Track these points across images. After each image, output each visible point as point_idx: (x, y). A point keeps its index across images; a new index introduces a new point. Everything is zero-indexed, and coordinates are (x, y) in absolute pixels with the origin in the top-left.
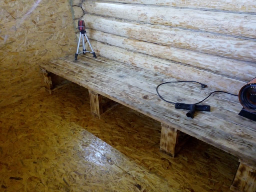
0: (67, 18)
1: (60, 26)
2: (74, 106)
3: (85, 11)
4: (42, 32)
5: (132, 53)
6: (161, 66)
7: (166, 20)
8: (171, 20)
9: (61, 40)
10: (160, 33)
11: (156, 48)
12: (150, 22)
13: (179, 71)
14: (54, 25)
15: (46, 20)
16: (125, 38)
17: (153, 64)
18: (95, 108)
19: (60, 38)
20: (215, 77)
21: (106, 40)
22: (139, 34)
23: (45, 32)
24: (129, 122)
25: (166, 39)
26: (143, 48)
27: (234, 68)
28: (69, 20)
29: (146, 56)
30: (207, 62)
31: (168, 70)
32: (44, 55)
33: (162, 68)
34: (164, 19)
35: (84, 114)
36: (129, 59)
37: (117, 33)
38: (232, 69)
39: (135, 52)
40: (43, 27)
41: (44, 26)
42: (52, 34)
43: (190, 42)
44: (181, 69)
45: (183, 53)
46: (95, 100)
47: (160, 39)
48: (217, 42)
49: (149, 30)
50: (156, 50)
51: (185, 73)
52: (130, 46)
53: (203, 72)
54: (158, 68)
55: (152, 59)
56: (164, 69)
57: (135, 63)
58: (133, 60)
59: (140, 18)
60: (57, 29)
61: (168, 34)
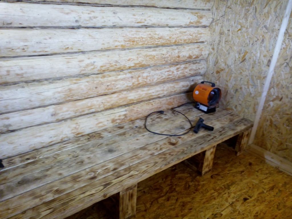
6: (119, 115)
7: (121, 65)
8: (126, 63)
13: (137, 111)
17: (109, 119)
25: (124, 84)
30: (157, 91)
31: (127, 116)
33: (120, 118)
34: (118, 64)
44: (138, 108)
50: (108, 102)
51: (143, 110)
54: (116, 120)
56: (122, 117)
61: (125, 79)
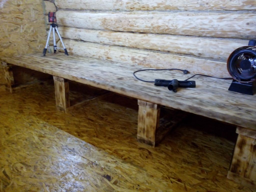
0: (37, 12)
1: (28, 19)
2: (37, 102)
3: (58, 7)
4: (6, 21)
5: (108, 47)
6: (139, 56)
7: (143, 3)
8: (148, 2)
9: (29, 34)
10: (136, 18)
11: (133, 37)
12: (125, 9)
13: (159, 59)
14: (22, 16)
15: (12, 9)
16: (99, 31)
17: (130, 55)
18: (61, 100)
19: (27, 32)
20: (198, 61)
21: (79, 36)
22: (114, 23)
23: (10, 22)
24: (102, 116)
25: (143, 23)
26: (120, 38)
27: (218, 47)
28: (39, 14)
29: (122, 48)
30: (188, 44)
31: (146, 60)
32: (7, 47)
33: (139, 59)
34: (141, 2)
35: (48, 109)
36: (104, 53)
37: (91, 27)
38: (216, 49)
39: (110, 46)
40: (7, 16)
41: (10, 15)
42: (19, 26)
43: (169, 23)
44: (161, 57)
45: (162, 38)
46: (61, 88)
47: (137, 24)
48: (198, 19)
49: (125, 17)
50: (132, 40)
51: (165, 61)
52: (105, 38)
53: (184, 58)
54: (135, 59)
55: (129, 50)
56: (142, 59)
57: (111, 57)
58: (108, 54)
59: (116, 5)
60: (25, 21)
61: (145, 18)
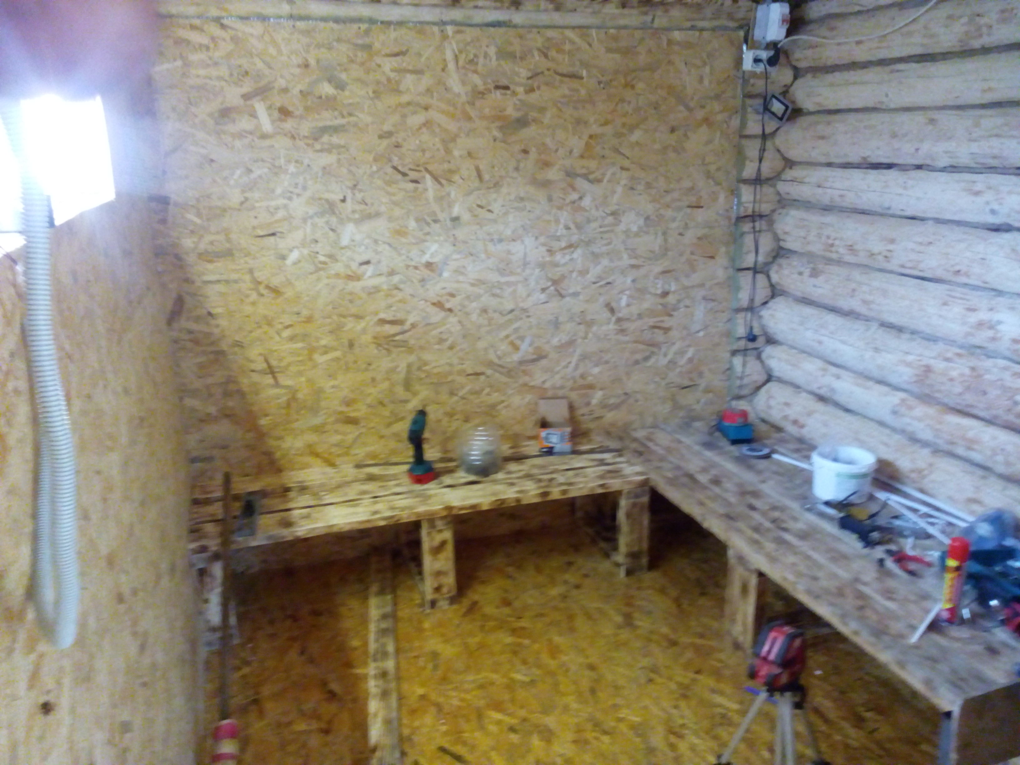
0: (712, 304)
1: (685, 328)
2: (674, 593)
3: (778, 287)
4: (627, 338)
5: (926, 452)
9: (678, 370)
12: (1008, 354)
14: (668, 322)
15: (646, 305)
16: (902, 395)
18: (739, 617)
19: (675, 363)
21: (833, 390)
22: (958, 389)
23: (636, 342)
26: (973, 441)
28: (717, 312)
29: (980, 472)
32: (616, 407)
35: (699, 630)
37: (876, 373)
39: (937, 451)
40: (631, 326)
41: (639, 323)
42: (655, 350)
46: (745, 589)
49: (1000, 383)
52: (921, 425)
55: (1004, 489)
57: (933, 491)
58: (924, 477)
59: (972, 335)
60: (674, 334)
